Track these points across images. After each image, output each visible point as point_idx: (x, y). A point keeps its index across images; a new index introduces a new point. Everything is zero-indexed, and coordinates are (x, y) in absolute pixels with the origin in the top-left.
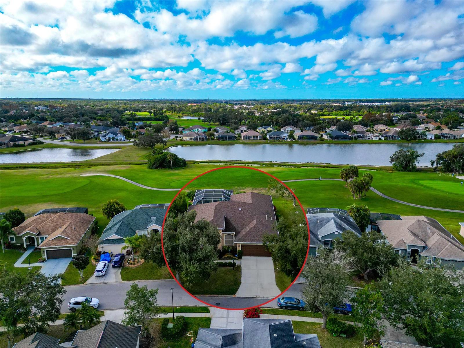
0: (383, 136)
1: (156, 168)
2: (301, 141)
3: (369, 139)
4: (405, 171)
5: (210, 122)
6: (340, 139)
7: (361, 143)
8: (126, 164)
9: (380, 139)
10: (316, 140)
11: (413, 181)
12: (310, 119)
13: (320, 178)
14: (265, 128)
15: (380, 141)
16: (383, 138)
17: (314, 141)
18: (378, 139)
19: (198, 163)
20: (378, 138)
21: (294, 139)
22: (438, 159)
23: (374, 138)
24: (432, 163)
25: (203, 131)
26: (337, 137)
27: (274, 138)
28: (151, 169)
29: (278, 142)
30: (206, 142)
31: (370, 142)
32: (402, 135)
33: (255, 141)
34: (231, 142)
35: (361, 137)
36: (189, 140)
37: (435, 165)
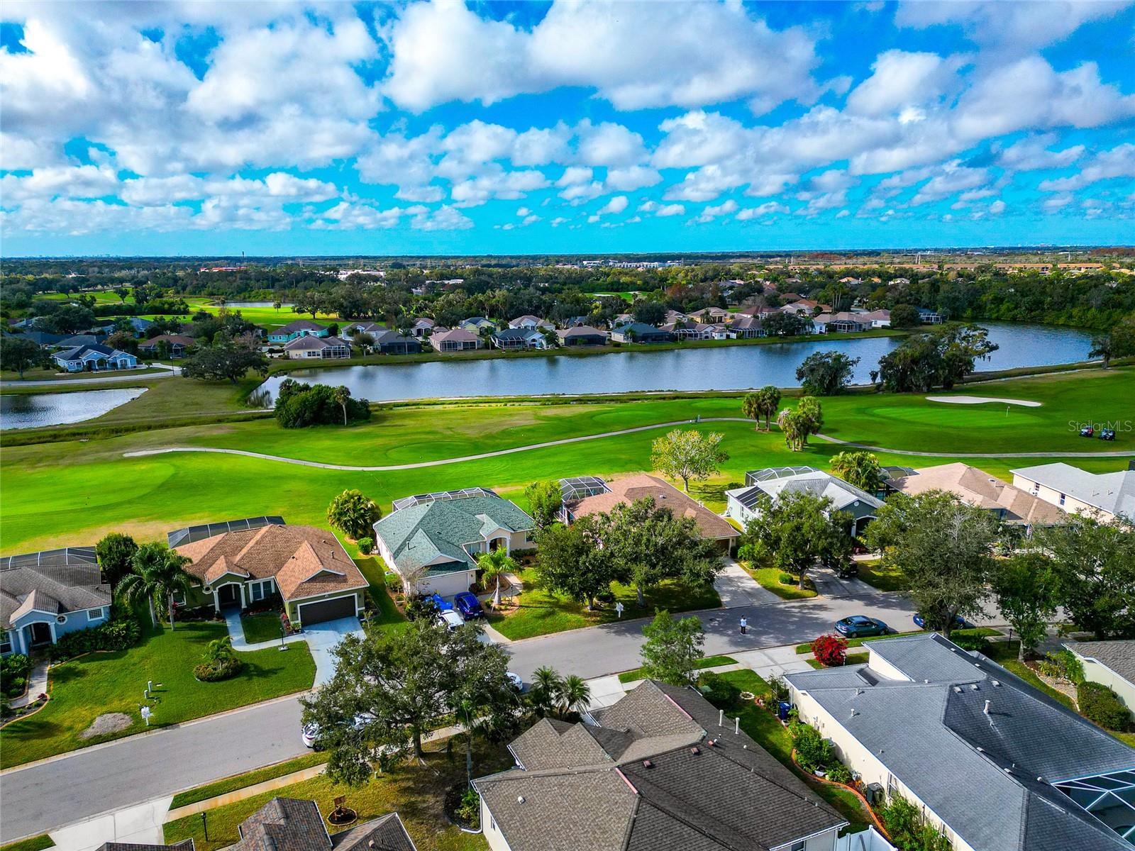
0: (732, 331)
1: (304, 424)
2: (573, 348)
3: (707, 337)
4: (827, 395)
5: (314, 314)
6: (650, 340)
7: (695, 347)
8: (211, 423)
9: (728, 337)
10: (604, 345)
11: (861, 411)
12: (568, 300)
13: (697, 418)
14: (475, 323)
15: (729, 342)
16: (734, 336)
17: (599, 348)
18: (724, 337)
19: (391, 409)
20: (725, 335)
21: (558, 345)
22: (884, 367)
23: (717, 336)
24: (874, 376)
25: (319, 334)
26: (645, 338)
27: (512, 343)
28: (291, 427)
29: (524, 353)
30: (355, 360)
31: (707, 344)
32: (770, 326)
33: (470, 354)
34: (416, 356)
35: (690, 335)
36: (307, 357)
37: (878, 380)
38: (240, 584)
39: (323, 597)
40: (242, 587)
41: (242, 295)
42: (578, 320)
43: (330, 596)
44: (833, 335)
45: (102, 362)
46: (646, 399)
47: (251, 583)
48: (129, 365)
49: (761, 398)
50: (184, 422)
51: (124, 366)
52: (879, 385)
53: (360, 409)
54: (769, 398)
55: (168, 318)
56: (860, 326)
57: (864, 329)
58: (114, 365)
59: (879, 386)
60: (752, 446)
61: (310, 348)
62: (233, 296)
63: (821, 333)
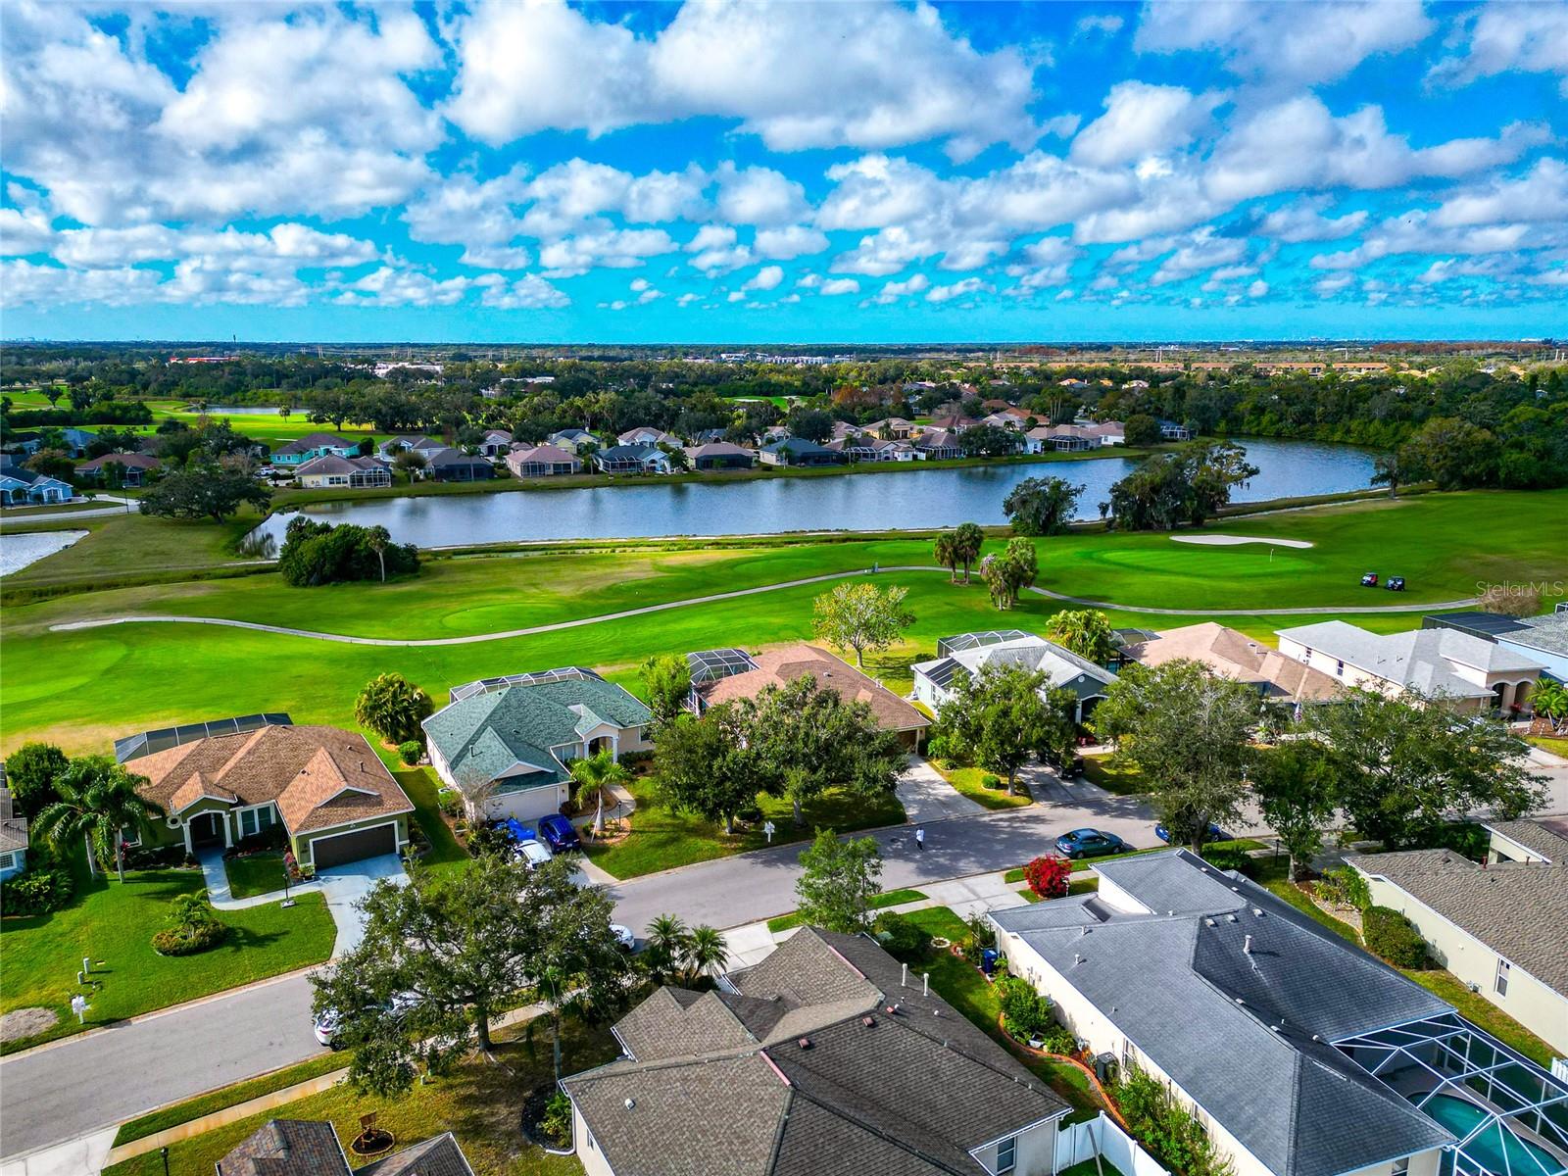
0: (920, 450)
1: (323, 581)
2: (707, 473)
3: (887, 458)
4: (1044, 534)
5: (338, 424)
6: (811, 462)
7: (871, 472)
8: (184, 579)
9: (915, 457)
10: (750, 468)
11: (1089, 557)
12: (700, 407)
13: (874, 568)
14: (570, 437)
15: (917, 464)
16: (922, 456)
17: (743, 472)
18: (910, 458)
19: (449, 558)
20: (910, 455)
21: (686, 468)
22: (1116, 497)
23: (900, 457)
24: (1104, 509)
25: (346, 452)
26: (805, 458)
27: (622, 465)
28: (305, 586)
29: (640, 479)
30: (397, 490)
31: (888, 467)
32: (970, 443)
33: (564, 480)
34: (486, 484)
35: (866, 455)
36: (327, 484)
37: (1110, 515)
38: (223, 812)
39: (348, 827)
40: (226, 818)
41: (232, 397)
42: (715, 433)
43: (358, 825)
44: (1051, 455)
45: (19, 494)
46: (807, 542)
47: (239, 810)
48: (61, 497)
49: (957, 539)
50: (141, 579)
51: (53, 499)
52: (1111, 522)
53: (404, 559)
54: (968, 539)
55: (120, 430)
56: (1086, 443)
57: (1091, 448)
58: (39, 498)
59: (1110, 524)
60: (947, 604)
61: (333, 473)
62: (219, 399)
63: (1035, 452)
